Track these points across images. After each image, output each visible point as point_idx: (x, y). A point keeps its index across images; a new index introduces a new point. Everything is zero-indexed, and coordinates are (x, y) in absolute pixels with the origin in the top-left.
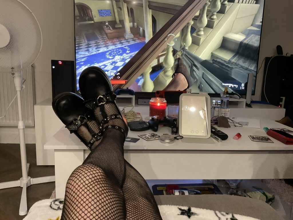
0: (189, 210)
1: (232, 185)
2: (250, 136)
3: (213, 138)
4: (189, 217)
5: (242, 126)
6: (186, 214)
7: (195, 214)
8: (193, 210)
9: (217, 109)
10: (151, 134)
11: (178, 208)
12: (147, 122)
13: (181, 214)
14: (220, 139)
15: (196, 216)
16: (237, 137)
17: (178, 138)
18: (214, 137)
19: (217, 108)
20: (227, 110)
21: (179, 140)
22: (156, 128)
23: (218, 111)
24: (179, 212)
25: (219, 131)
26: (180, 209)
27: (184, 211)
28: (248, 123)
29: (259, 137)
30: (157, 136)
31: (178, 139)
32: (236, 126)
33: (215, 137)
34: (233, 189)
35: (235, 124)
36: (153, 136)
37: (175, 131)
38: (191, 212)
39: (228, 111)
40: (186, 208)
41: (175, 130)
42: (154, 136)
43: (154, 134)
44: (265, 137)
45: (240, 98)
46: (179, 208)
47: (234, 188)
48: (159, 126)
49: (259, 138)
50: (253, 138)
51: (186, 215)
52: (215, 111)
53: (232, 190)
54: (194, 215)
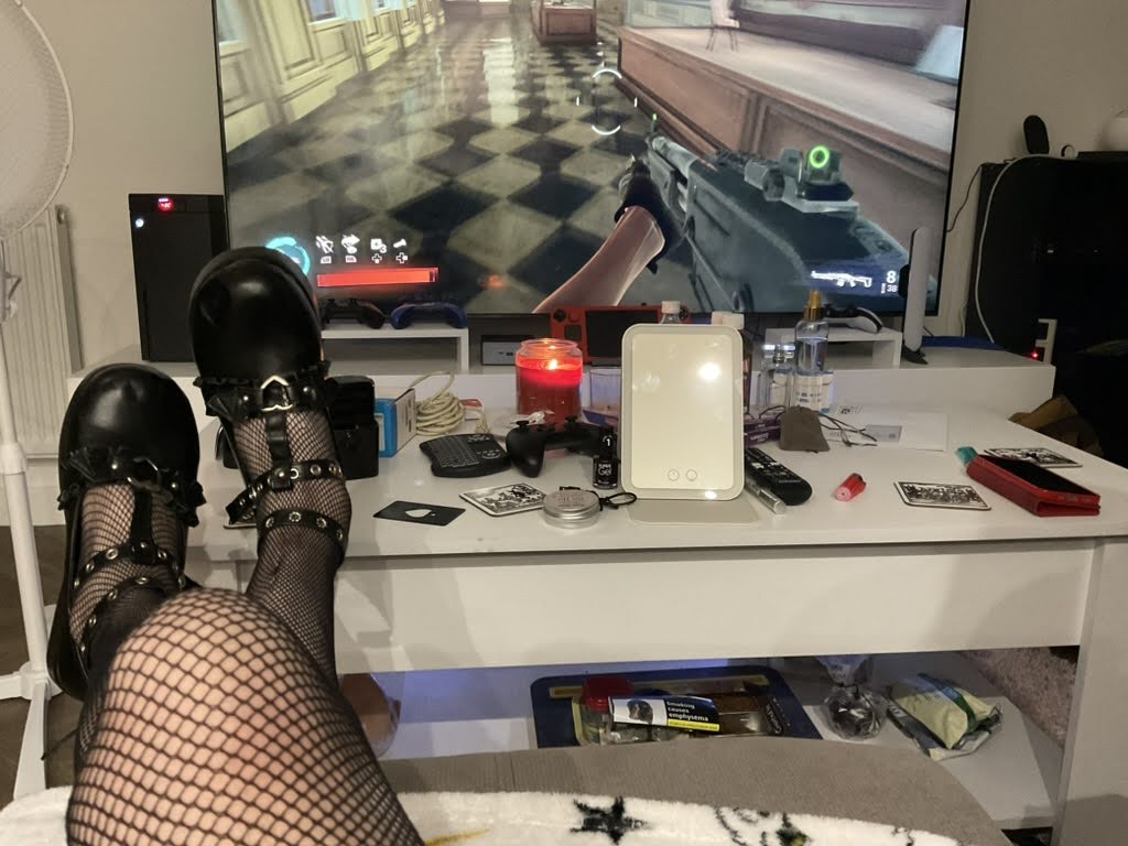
0: (619, 808)
1: (839, 672)
2: (901, 484)
3: (755, 495)
4: (616, 836)
5: (873, 442)
6: (604, 826)
7: (639, 824)
8: (634, 808)
9: (779, 378)
10: (510, 489)
11: (575, 803)
12: (501, 438)
13: (584, 829)
14: (778, 501)
15: (642, 833)
16: (846, 491)
17: (615, 501)
18: (758, 493)
19: (782, 375)
20: (820, 379)
21: (620, 509)
22: (533, 462)
23: (786, 385)
24: (577, 819)
25: (780, 468)
26: (582, 808)
27: (598, 816)
28: (901, 428)
29: (935, 487)
30: (535, 497)
31: (616, 507)
32: (849, 444)
33: (761, 493)
34: (842, 685)
35: (847, 433)
36: (521, 493)
37: (605, 472)
38: (625, 815)
39: (824, 384)
40: (604, 803)
41: (606, 468)
42: (522, 496)
43: (524, 488)
44: (959, 487)
45: (879, 327)
46: (579, 802)
47: (846, 683)
48: (546, 453)
49: (935, 490)
50: (912, 493)
51: (603, 831)
52: (774, 385)
53: (839, 689)
54: (636, 827)
